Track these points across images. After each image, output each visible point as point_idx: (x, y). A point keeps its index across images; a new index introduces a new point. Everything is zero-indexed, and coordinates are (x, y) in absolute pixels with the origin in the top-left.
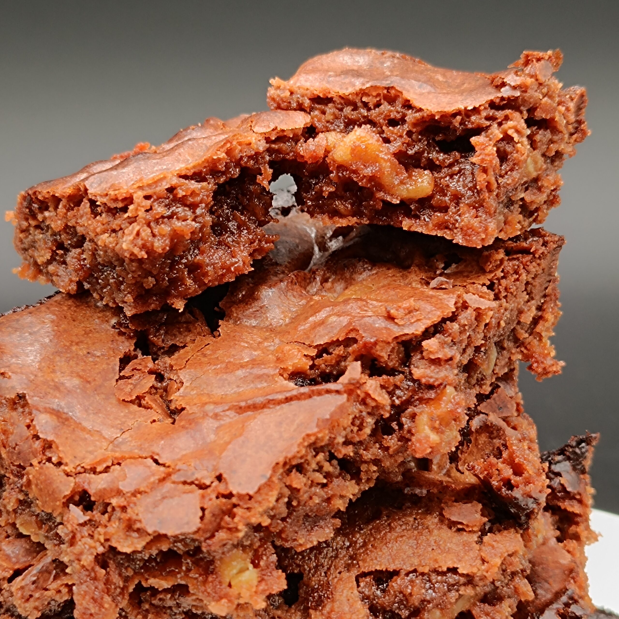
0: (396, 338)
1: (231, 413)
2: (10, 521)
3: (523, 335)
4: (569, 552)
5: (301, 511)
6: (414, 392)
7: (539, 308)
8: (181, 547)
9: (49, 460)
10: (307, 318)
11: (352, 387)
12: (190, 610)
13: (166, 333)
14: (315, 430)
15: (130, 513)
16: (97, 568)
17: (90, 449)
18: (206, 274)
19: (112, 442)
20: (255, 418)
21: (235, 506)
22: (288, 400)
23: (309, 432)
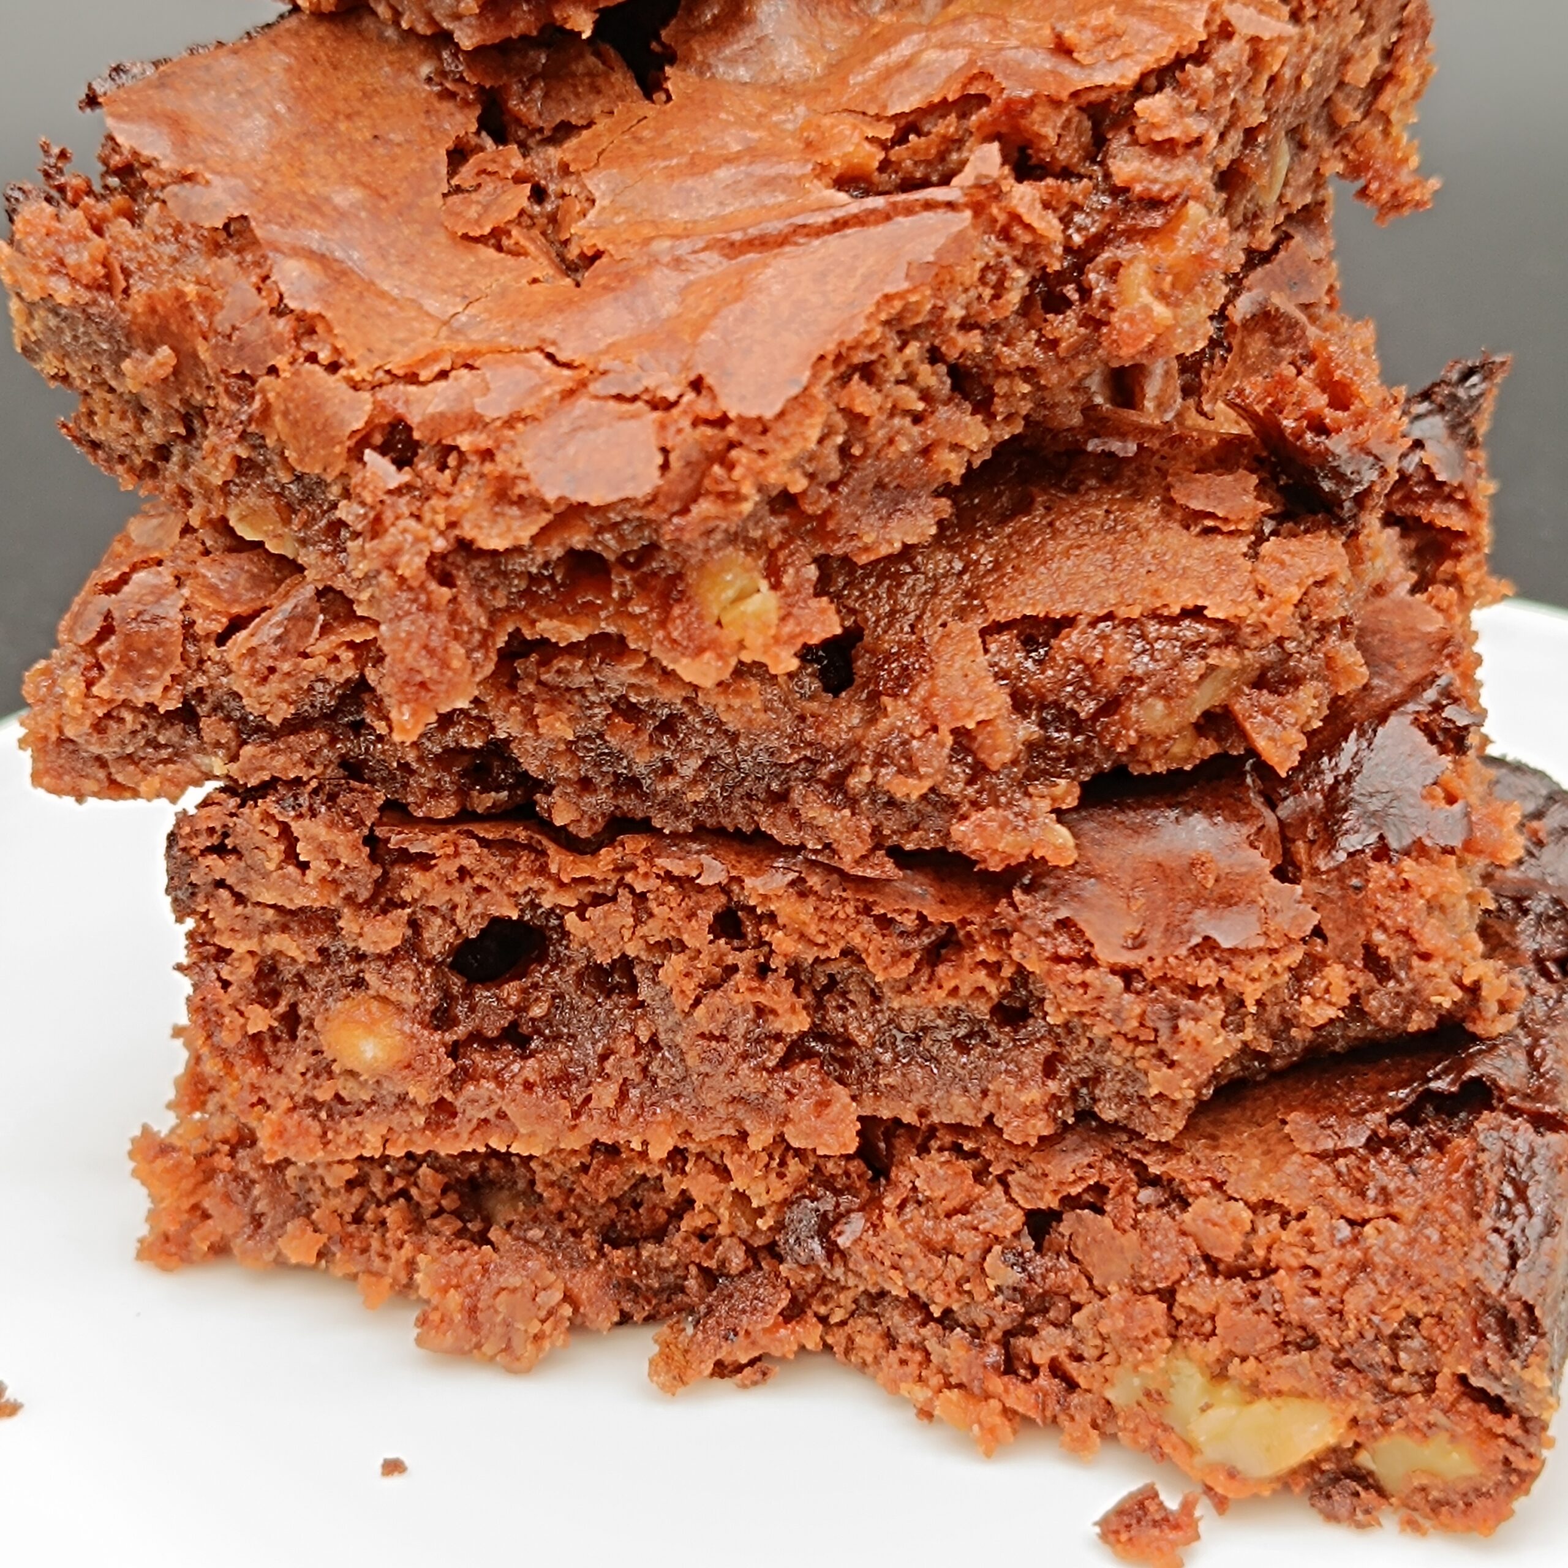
0: (1075, 95)
1: (713, 257)
2: (214, 514)
3: (1350, 114)
4: (1438, 608)
5: (869, 469)
6: (1117, 216)
7: (1388, 54)
8: (612, 543)
9: (312, 358)
10: (866, 60)
11: (982, 196)
12: (624, 697)
13: (546, 96)
14: (905, 285)
15: (503, 463)
16: (433, 586)
17: (401, 335)
19: (446, 323)
20: (766, 265)
21: (732, 445)
22: (838, 225)
23: (890, 289)
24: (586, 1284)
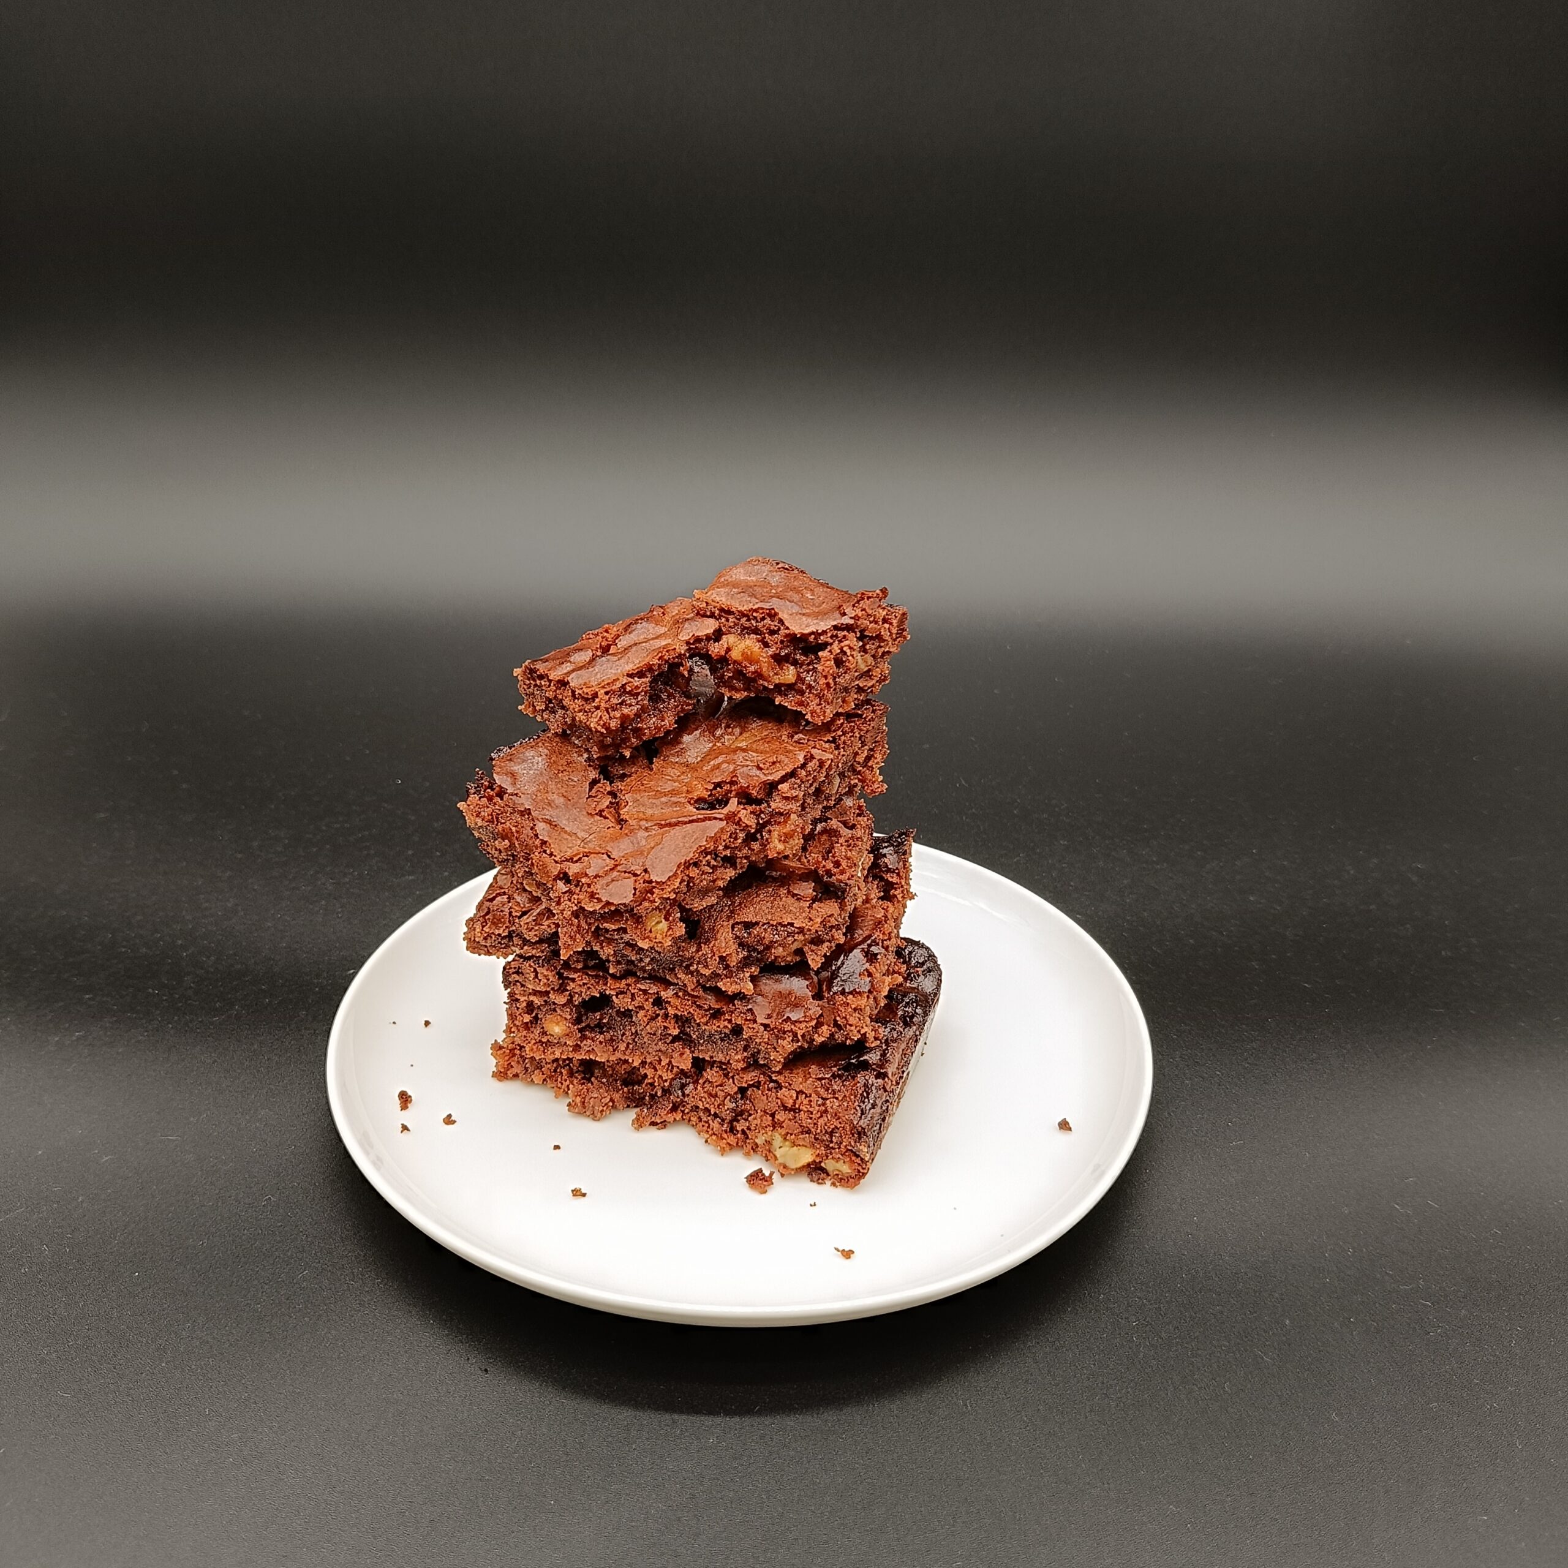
0: (763, 782)
1: (656, 828)
3: (859, 768)
5: (696, 888)
6: (772, 816)
8: (622, 909)
9: (545, 852)
11: (730, 814)
13: (619, 768)
14: (705, 843)
15: (592, 888)
16: (573, 918)
17: (570, 845)
18: (644, 734)
19: (582, 841)
20: (669, 833)
21: (654, 887)
22: (691, 822)
23: (701, 845)
24: (617, 1096)
